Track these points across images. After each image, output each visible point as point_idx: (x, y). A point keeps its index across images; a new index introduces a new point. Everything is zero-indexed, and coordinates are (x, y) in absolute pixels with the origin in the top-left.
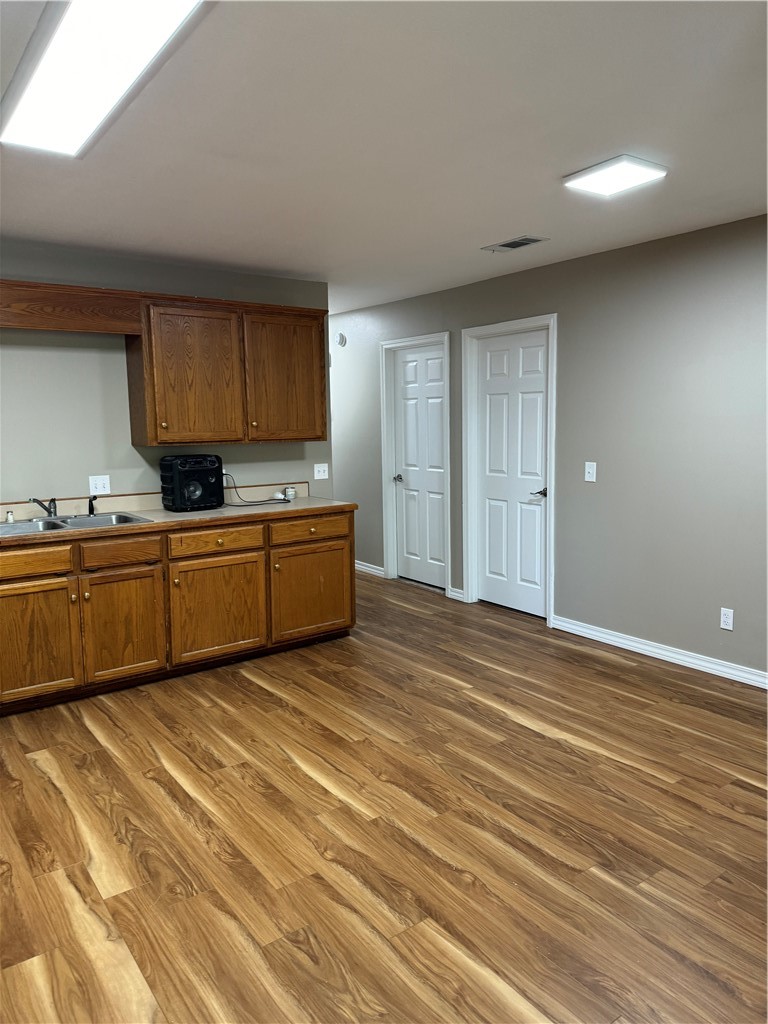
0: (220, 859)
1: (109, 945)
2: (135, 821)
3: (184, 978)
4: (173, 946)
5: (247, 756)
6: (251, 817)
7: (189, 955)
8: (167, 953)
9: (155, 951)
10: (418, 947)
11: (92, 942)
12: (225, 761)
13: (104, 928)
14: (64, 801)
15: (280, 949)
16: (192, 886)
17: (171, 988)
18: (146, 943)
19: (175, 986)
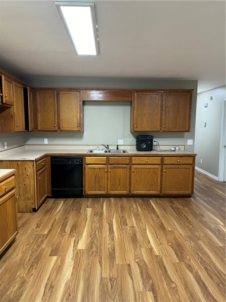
0: (109, 250)
1: (71, 260)
2: (97, 232)
3: (80, 276)
4: (83, 267)
5: (135, 224)
6: (124, 242)
7: (85, 271)
8: (81, 268)
9: (78, 266)
10: (142, 298)
11: (68, 258)
12: (128, 224)
13: (73, 256)
14: (86, 222)
15: (105, 280)
16: (97, 254)
17: (75, 277)
18: (78, 264)
19: (76, 277)
